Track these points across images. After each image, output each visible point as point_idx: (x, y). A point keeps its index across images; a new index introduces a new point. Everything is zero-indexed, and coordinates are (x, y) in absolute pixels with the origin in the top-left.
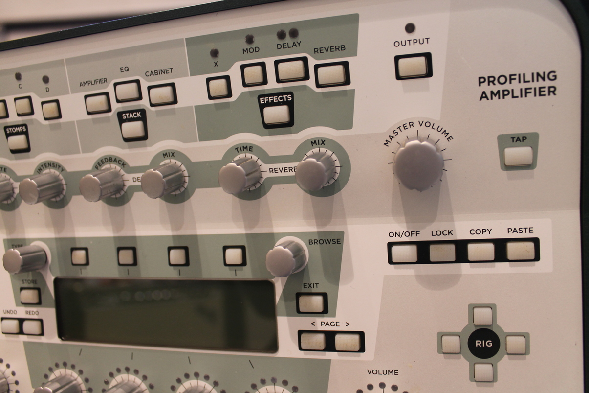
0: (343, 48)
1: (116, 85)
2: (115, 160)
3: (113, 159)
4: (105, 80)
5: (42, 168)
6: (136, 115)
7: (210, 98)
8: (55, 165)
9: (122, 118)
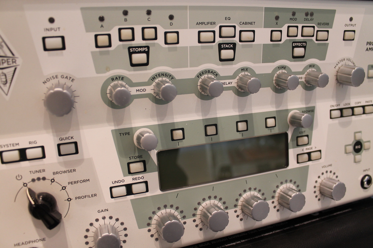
0: (328, 24)
1: (221, 27)
2: (212, 72)
3: (210, 72)
4: (214, 23)
5: (156, 77)
6: (230, 46)
7: (271, 40)
8: (167, 75)
9: (221, 47)
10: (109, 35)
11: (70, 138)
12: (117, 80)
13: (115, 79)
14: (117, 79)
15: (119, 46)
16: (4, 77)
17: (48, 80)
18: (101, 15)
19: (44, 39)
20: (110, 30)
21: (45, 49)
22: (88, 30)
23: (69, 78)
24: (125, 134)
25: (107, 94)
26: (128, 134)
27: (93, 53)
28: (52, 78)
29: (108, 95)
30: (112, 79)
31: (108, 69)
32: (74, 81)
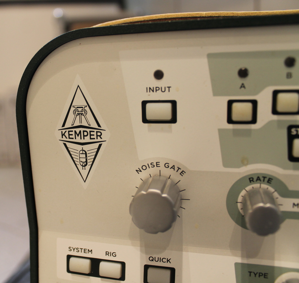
10: (254, 103)
11: (166, 260)
12: (258, 181)
13: (255, 180)
14: (260, 180)
15: (270, 123)
16: (84, 156)
17: (144, 167)
18: (243, 66)
19: (144, 103)
20: (256, 93)
21: (145, 120)
22: (217, 92)
23: (176, 169)
24: (257, 275)
25: (237, 202)
26: (265, 275)
27: (221, 132)
28: (150, 166)
29: (239, 206)
30: (250, 179)
31: (244, 162)
32: (185, 175)
